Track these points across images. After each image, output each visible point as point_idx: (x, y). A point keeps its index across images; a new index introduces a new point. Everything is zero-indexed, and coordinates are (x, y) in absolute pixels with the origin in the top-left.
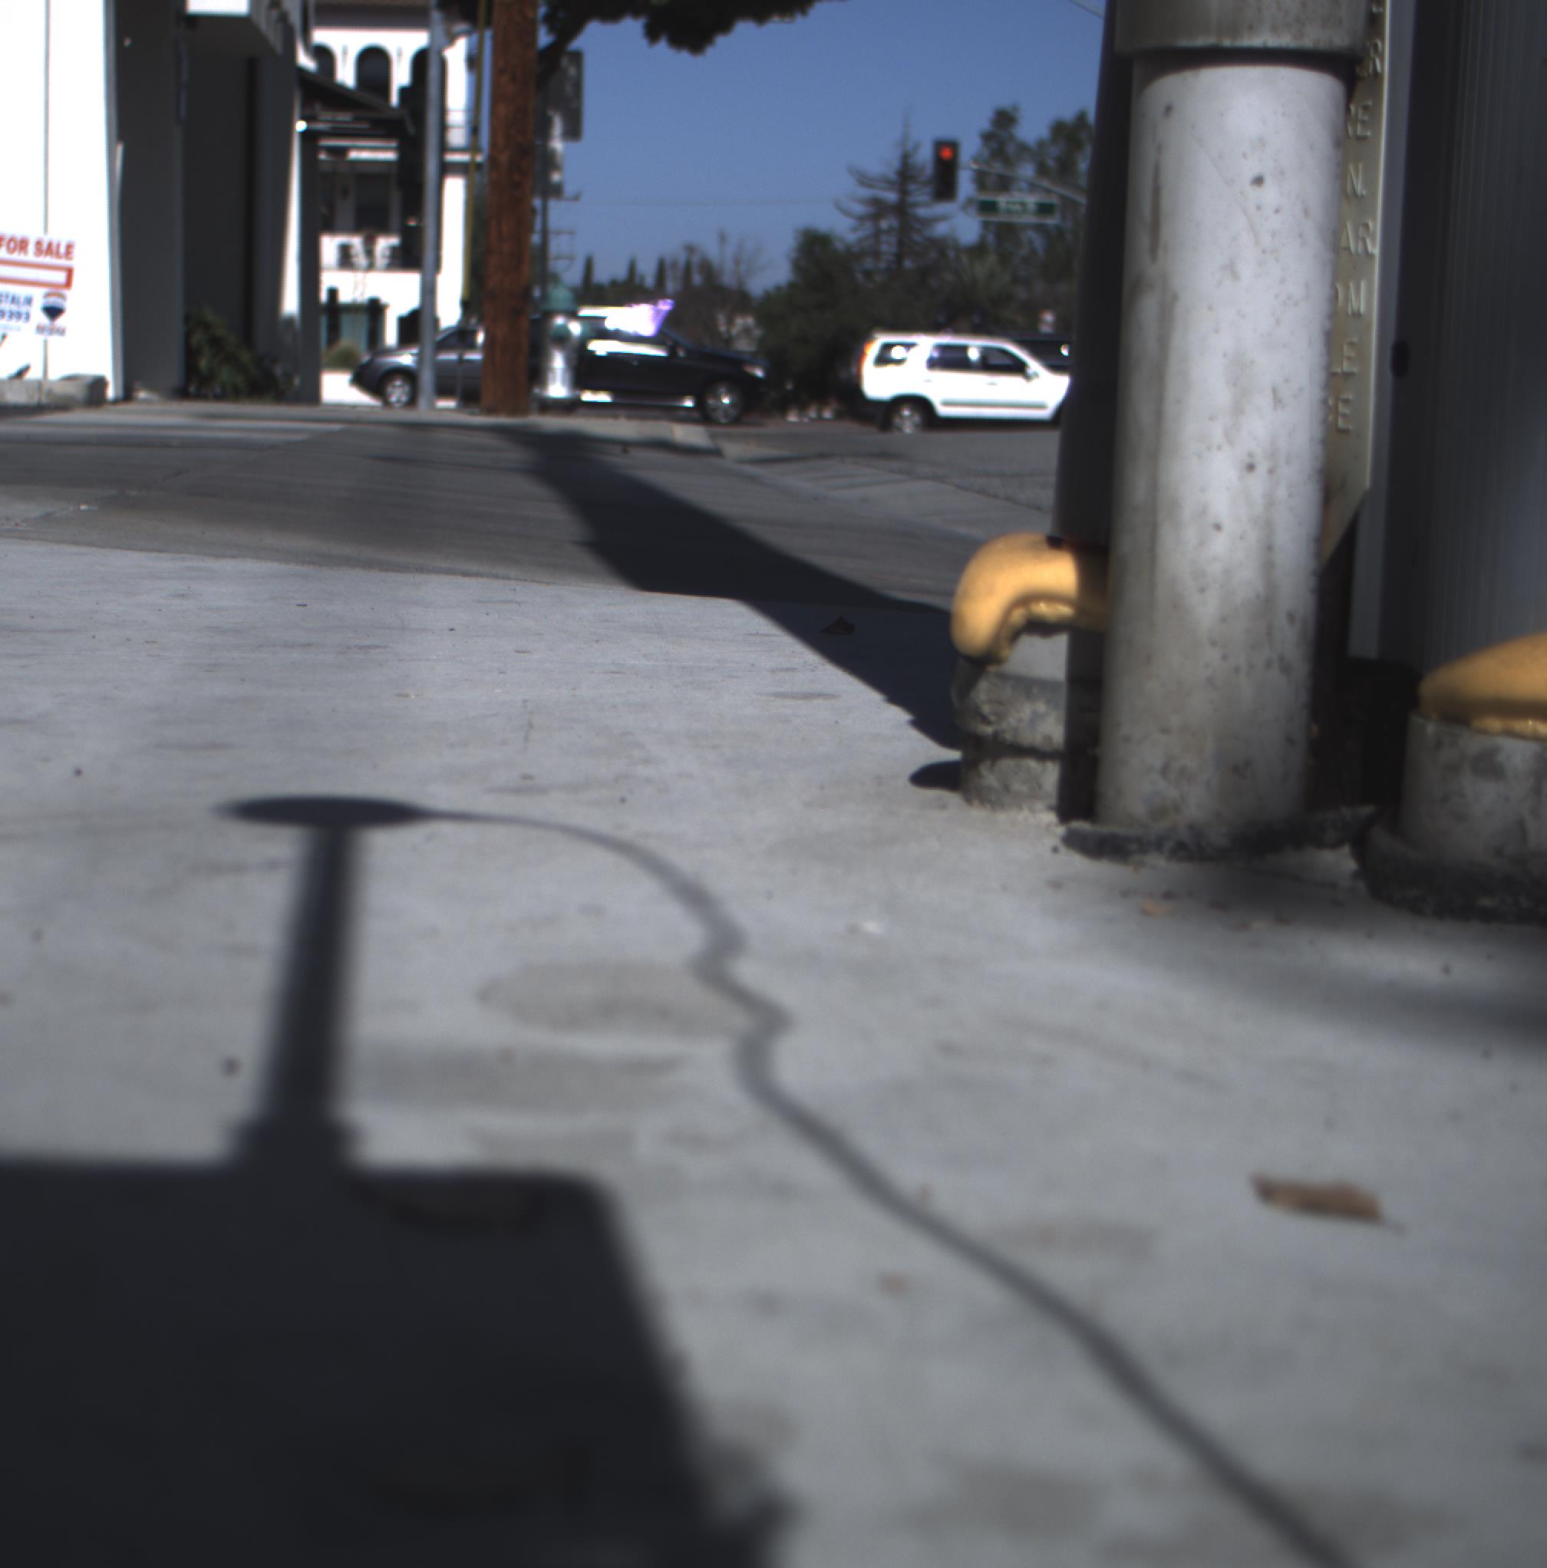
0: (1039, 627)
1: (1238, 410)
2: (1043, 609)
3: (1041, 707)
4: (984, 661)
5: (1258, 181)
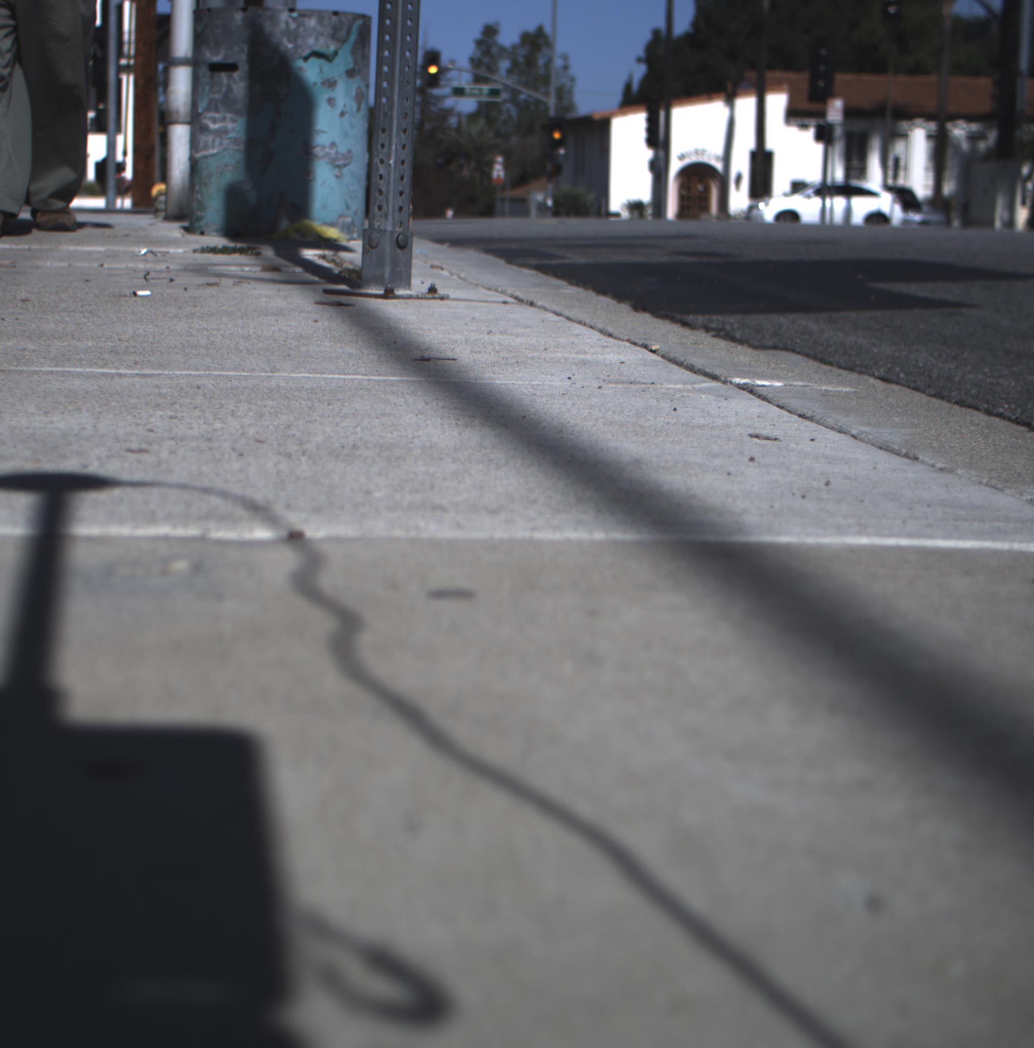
0: (162, 194)
2: (162, 192)
3: (162, 205)
5: (180, 138)
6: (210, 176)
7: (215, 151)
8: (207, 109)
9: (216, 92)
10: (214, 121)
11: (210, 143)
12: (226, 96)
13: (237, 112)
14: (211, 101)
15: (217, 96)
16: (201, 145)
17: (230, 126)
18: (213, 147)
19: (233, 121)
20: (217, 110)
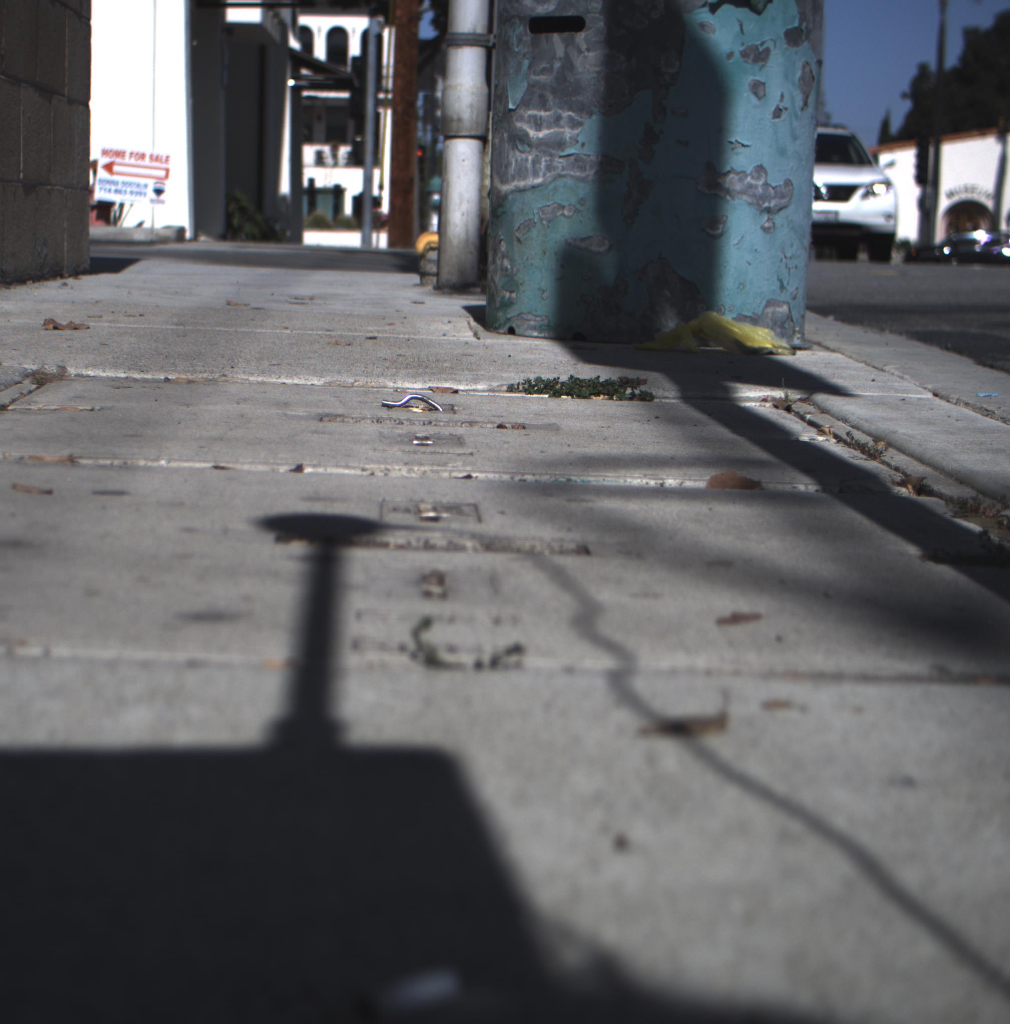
0: (432, 249)
1: (461, 203)
2: (433, 245)
3: (432, 265)
4: (422, 256)
5: (463, 161)
6: (529, 225)
7: (539, 181)
8: (525, 103)
9: (543, 71)
10: (538, 124)
11: (529, 165)
12: (561, 78)
13: (581, 108)
14: (532, 86)
15: (543, 78)
16: (512, 170)
17: (568, 133)
18: (536, 174)
19: (574, 124)
20: (543, 104)
